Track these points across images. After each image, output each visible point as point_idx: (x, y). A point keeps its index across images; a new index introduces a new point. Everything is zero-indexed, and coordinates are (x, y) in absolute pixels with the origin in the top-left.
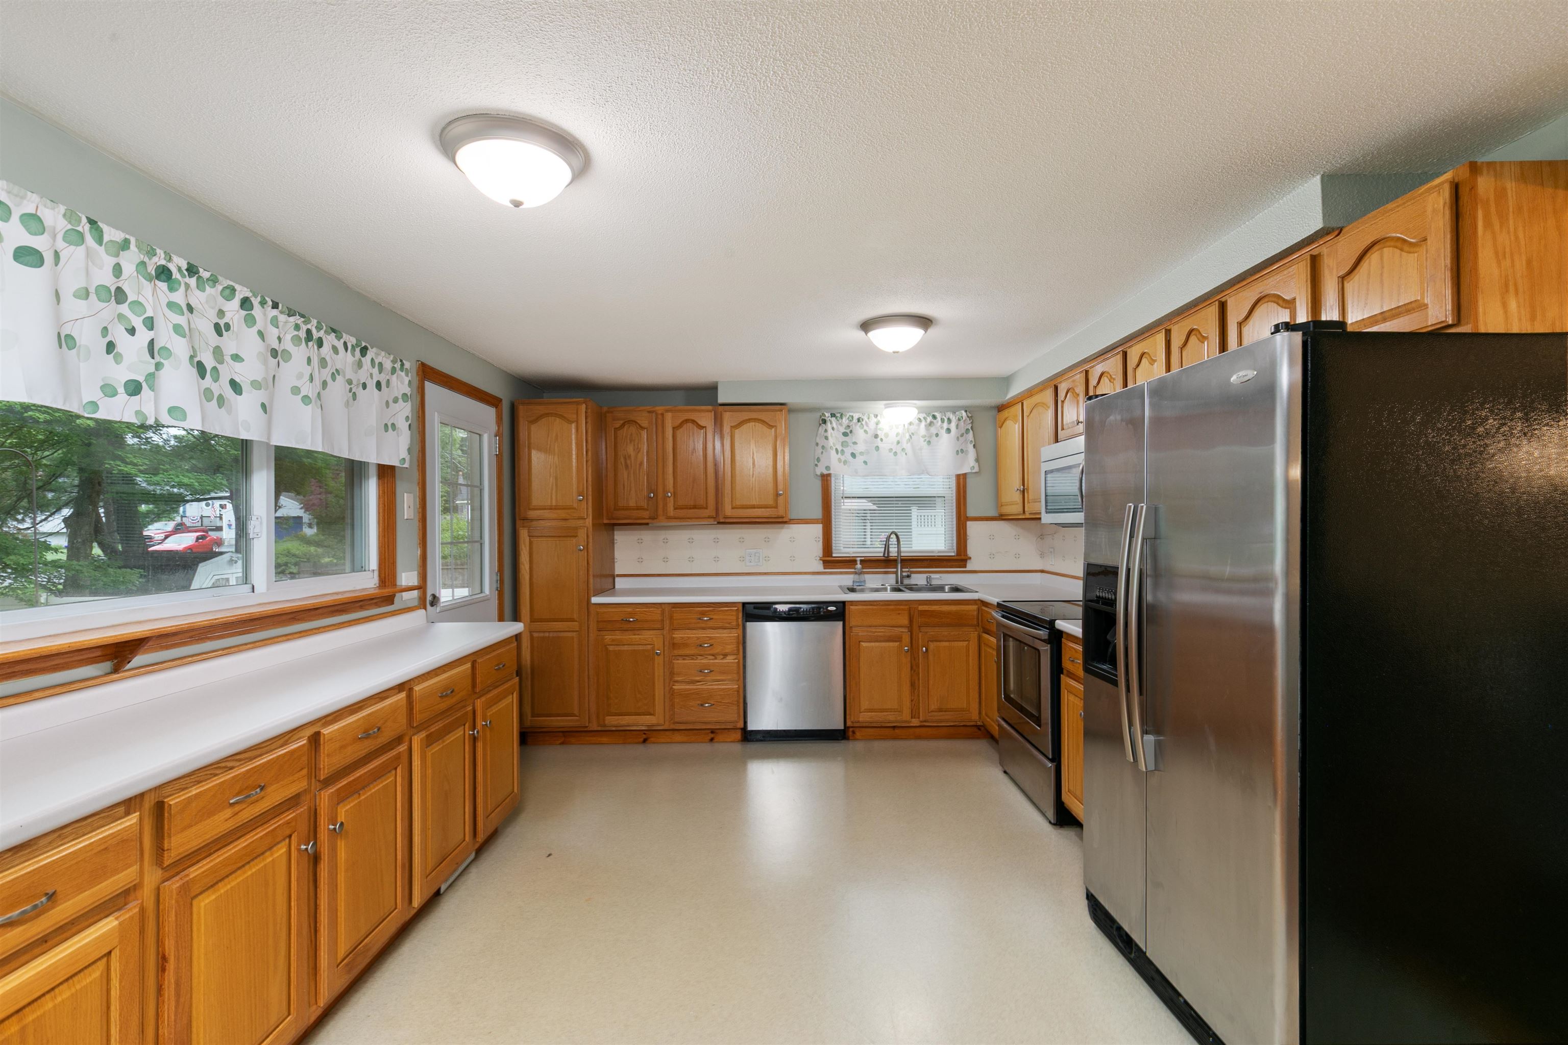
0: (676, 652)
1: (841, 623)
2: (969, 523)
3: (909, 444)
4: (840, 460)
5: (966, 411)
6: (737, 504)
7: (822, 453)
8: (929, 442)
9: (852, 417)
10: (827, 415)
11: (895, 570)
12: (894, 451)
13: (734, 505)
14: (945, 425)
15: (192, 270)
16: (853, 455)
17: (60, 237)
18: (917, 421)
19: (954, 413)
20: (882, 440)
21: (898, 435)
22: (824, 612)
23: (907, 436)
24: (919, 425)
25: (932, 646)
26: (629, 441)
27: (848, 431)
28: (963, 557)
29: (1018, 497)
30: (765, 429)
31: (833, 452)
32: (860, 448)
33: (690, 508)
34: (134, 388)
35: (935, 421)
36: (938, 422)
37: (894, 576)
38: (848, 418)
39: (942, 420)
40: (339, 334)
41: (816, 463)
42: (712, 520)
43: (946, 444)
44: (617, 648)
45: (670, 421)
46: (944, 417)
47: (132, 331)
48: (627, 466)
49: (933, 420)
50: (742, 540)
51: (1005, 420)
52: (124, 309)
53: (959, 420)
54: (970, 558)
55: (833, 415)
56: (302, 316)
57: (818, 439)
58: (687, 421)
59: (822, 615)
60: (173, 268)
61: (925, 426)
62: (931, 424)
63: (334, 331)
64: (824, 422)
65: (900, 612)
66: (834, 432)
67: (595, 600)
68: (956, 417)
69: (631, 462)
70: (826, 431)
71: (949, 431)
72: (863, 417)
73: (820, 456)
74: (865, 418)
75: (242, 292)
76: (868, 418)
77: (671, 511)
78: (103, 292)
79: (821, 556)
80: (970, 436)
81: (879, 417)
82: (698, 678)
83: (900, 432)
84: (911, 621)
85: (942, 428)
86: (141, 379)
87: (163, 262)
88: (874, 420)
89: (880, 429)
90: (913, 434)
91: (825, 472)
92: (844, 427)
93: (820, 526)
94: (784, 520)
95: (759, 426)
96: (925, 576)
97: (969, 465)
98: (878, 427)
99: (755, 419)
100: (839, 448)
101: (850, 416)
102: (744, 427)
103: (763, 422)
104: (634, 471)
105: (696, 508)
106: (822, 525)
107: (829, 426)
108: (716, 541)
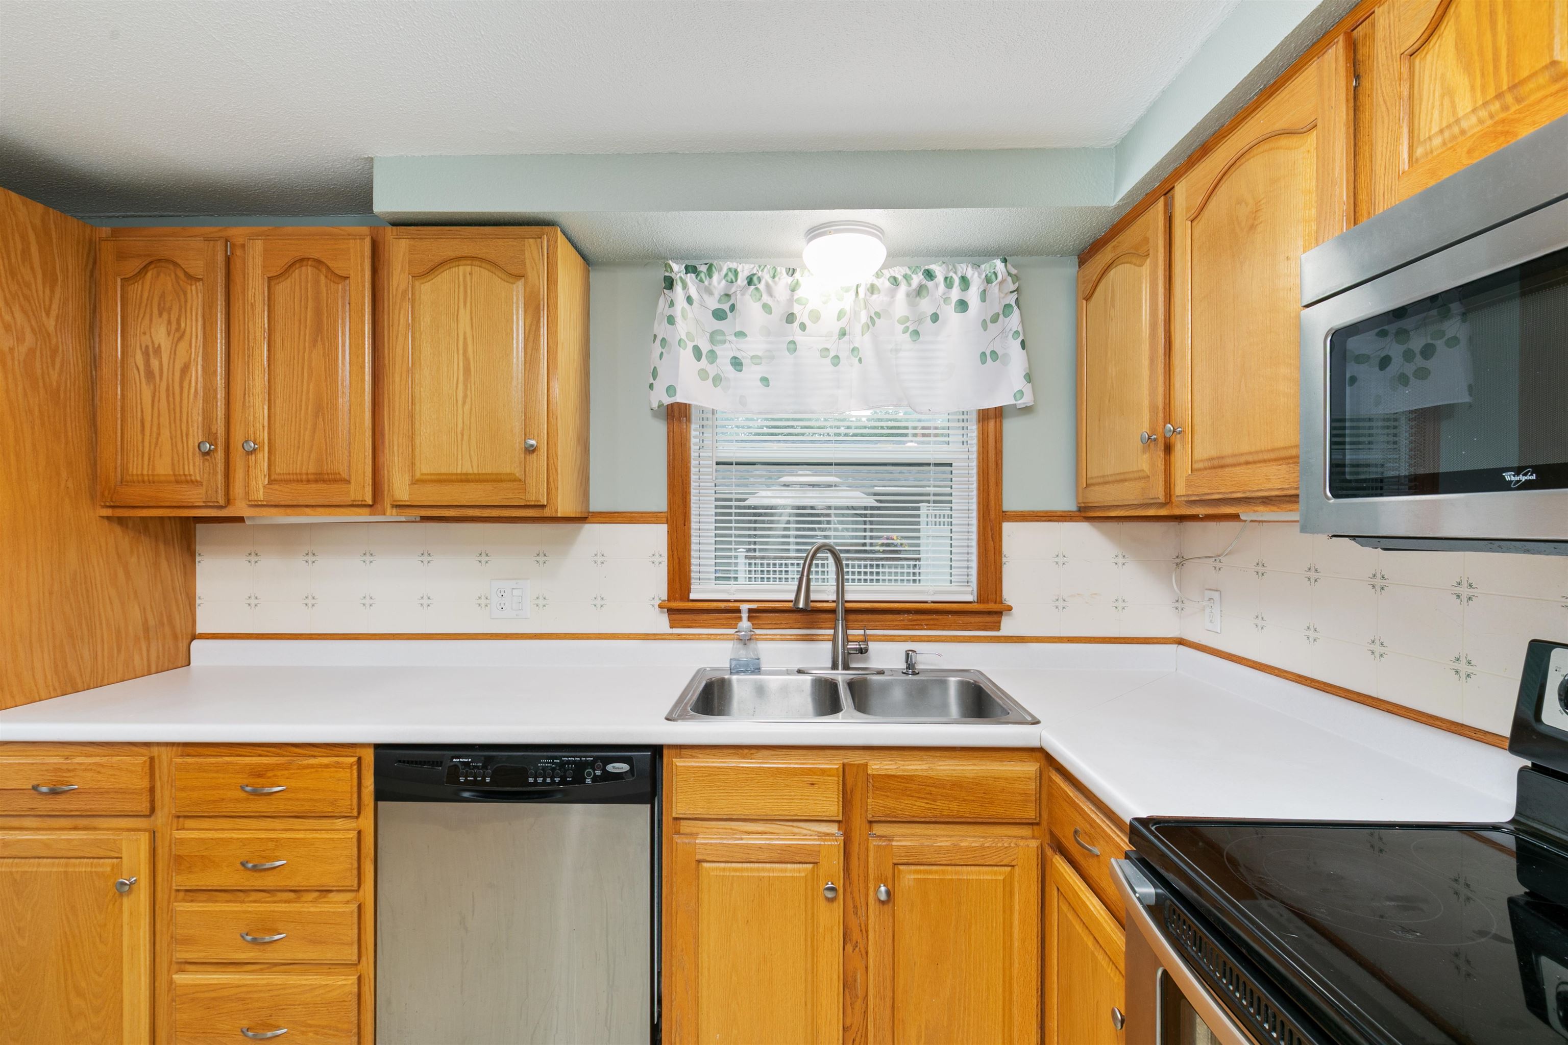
0: (185, 880)
1: (649, 806)
2: (1007, 527)
3: (867, 337)
4: (703, 375)
5: (1005, 261)
6: (424, 471)
7: (661, 355)
8: (916, 333)
9: (736, 273)
10: (675, 267)
11: (832, 632)
12: (832, 354)
13: (418, 476)
14: (955, 294)
16: (737, 363)
19: (977, 266)
20: (803, 327)
21: (841, 315)
22: (595, 779)
23: (864, 318)
24: (892, 294)
26: (155, 311)
27: (726, 307)
28: (991, 606)
29: (1149, 463)
30: (498, 283)
31: (686, 354)
32: (754, 345)
33: (312, 481)
35: (930, 284)
36: (937, 286)
37: (828, 646)
38: (726, 275)
39: (949, 283)
41: (652, 381)
42: (367, 510)
43: (955, 337)
45: (259, 261)
46: (951, 274)
48: (150, 374)
49: (924, 282)
50: (485, 559)
53: (988, 281)
54: (1010, 609)
55: (691, 269)
57: (655, 324)
58: (301, 259)
59: (589, 785)
61: (908, 295)
62: (921, 291)
64: (669, 283)
65: (815, 779)
66: (691, 308)
68: (980, 274)
69: (157, 363)
70: (672, 304)
71: (963, 305)
72: (760, 274)
73: (656, 362)
74: (766, 277)
76: (774, 277)
77: (261, 488)
79: (665, 597)
80: (1014, 320)
81: (797, 275)
83: (848, 309)
84: (848, 806)
85: (946, 300)
88: (785, 280)
89: (799, 301)
90: (878, 314)
91: (667, 400)
92: (717, 295)
93: (662, 530)
94: (547, 513)
95: (481, 274)
97: (1009, 387)
98: (795, 297)
99: (472, 259)
100: (705, 347)
101: (730, 269)
102: (445, 278)
103: (493, 264)
104: (168, 390)
105: (324, 481)
106: (664, 527)
107: (678, 291)
108: (426, 559)
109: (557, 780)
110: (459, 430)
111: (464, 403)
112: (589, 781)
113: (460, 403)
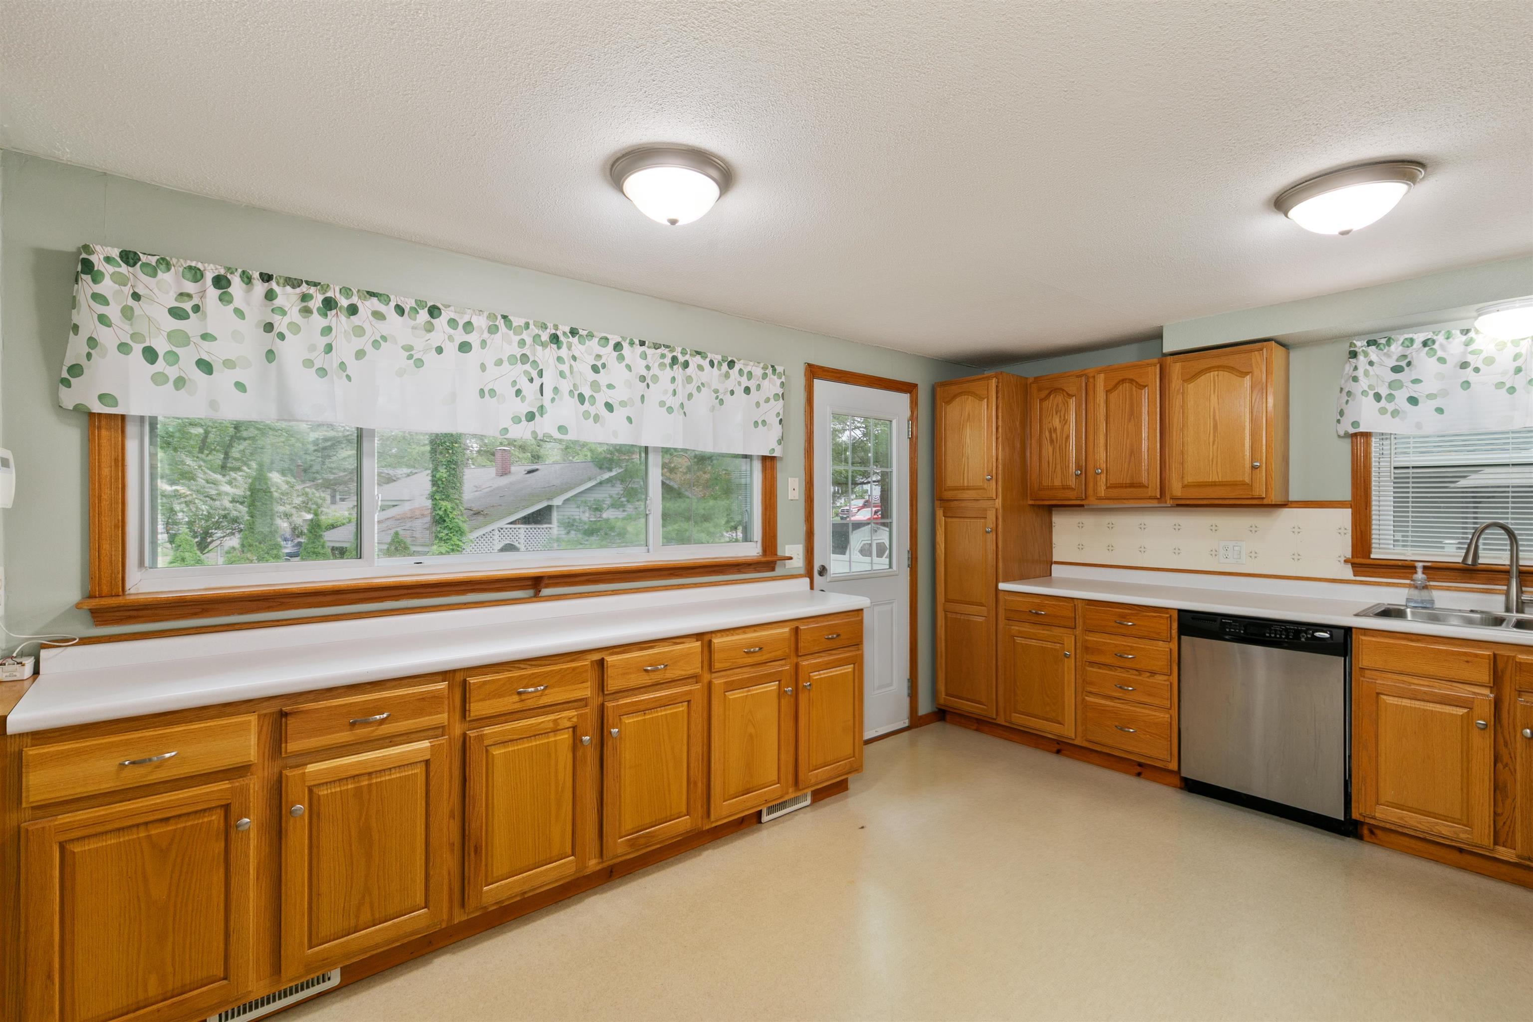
0: (1090, 658)
1: (1343, 658)
4: (1383, 411)
6: (1190, 481)
7: (1347, 402)
9: (1413, 340)
10: (1358, 344)
11: (1505, 588)
12: (1508, 386)
13: (1186, 482)
15: (573, 332)
16: (1413, 401)
17: (486, 332)
20: (1477, 370)
21: (1516, 357)
22: (1307, 639)
26: (1054, 413)
27: (1403, 364)
30: (1234, 378)
32: (1429, 386)
33: (1126, 487)
34: (531, 417)
37: (1502, 598)
38: (1403, 343)
40: (703, 355)
41: (1339, 417)
42: (1156, 501)
44: (1024, 641)
45: (1102, 384)
47: (531, 380)
48: (1052, 441)
50: (1214, 529)
52: (527, 367)
55: (1372, 343)
56: (667, 347)
57: (1342, 381)
58: (1123, 382)
59: (1303, 643)
60: (559, 333)
63: (698, 353)
64: (1354, 355)
65: (1469, 659)
66: (1372, 368)
67: (1002, 586)
69: (1057, 435)
70: (1356, 368)
72: (1435, 338)
73: (1344, 406)
74: (1440, 339)
75: (614, 339)
76: (1448, 338)
77: (1102, 491)
78: (512, 359)
79: (1349, 555)
81: (1472, 334)
82: (1117, 695)
83: (1524, 351)
84: (1498, 677)
86: (535, 410)
87: (554, 331)
88: (1460, 339)
89: (1473, 352)
91: (1358, 430)
92: (1395, 357)
93: (1347, 513)
94: (1265, 502)
95: (1223, 375)
98: (1470, 350)
99: (1218, 368)
100: (1384, 393)
101: (1406, 339)
102: (1202, 379)
103: (1232, 369)
104: (1060, 447)
105: (1134, 487)
106: (1350, 510)
107: (1362, 359)
108: (1177, 528)
109: (1283, 636)
110: (1210, 459)
111: (1213, 444)
112: (1303, 639)
113: (1211, 444)
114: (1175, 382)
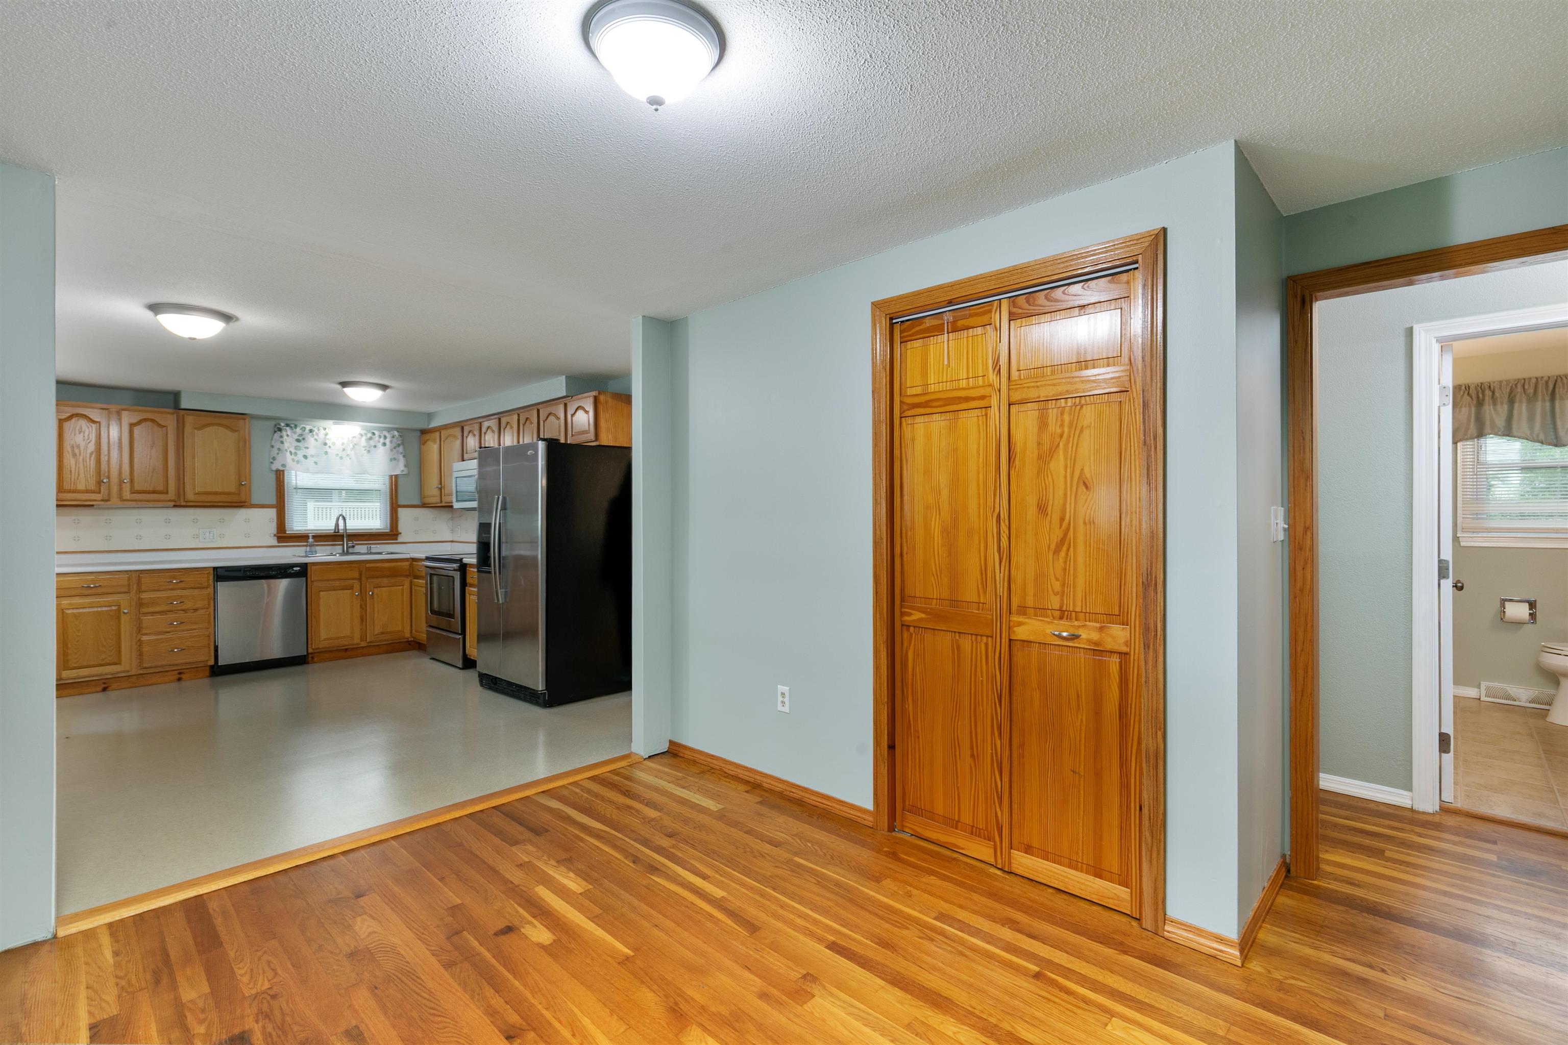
0: (145, 610)
1: (304, 579)
2: (400, 510)
3: (353, 452)
4: (293, 460)
5: (398, 432)
6: (199, 490)
7: (278, 453)
8: (369, 451)
9: (305, 428)
10: (282, 424)
11: (341, 543)
12: (340, 456)
13: (197, 492)
14: (382, 440)
16: (305, 457)
18: (359, 436)
19: (389, 432)
20: (330, 447)
21: (343, 444)
22: (288, 573)
23: (351, 446)
24: (360, 438)
25: (376, 591)
26: (76, 432)
27: (301, 438)
28: (395, 533)
29: (436, 492)
30: (228, 432)
31: (288, 454)
32: (311, 451)
33: (149, 493)
35: (373, 437)
36: (376, 438)
37: (341, 547)
38: (301, 429)
39: (380, 437)
41: (270, 461)
42: (173, 503)
43: (382, 454)
44: (76, 611)
45: (126, 418)
46: (381, 434)
48: (74, 454)
50: (195, 521)
51: (427, 440)
53: (392, 437)
54: (400, 533)
55: (287, 425)
57: (273, 442)
58: (145, 420)
61: (366, 440)
62: (371, 438)
64: (280, 430)
65: (349, 568)
66: (289, 438)
68: (390, 435)
69: (80, 451)
70: (281, 437)
71: (384, 444)
72: (314, 429)
73: (275, 455)
74: (316, 430)
76: (318, 431)
77: (127, 494)
79: (275, 533)
80: (401, 449)
81: (327, 430)
82: (168, 630)
83: (346, 443)
84: (361, 575)
85: (379, 442)
88: (322, 432)
89: (328, 439)
90: (355, 444)
91: (281, 468)
92: (298, 434)
93: (275, 510)
95: (222, 429)
96: (366, 546)
97: (400, 468)
99: (220, 425)
100: (293, 451)
101: (302, 427)
102: (207, 430)
103: (227, 427)
104: (83, 459)
105: (156, 493)
107: (284, 433)
108: (168, 521)
109: (279, 572)
110: (212, 478)
111: (216, 469)
113: (213, 469)
114: (188, 429)
